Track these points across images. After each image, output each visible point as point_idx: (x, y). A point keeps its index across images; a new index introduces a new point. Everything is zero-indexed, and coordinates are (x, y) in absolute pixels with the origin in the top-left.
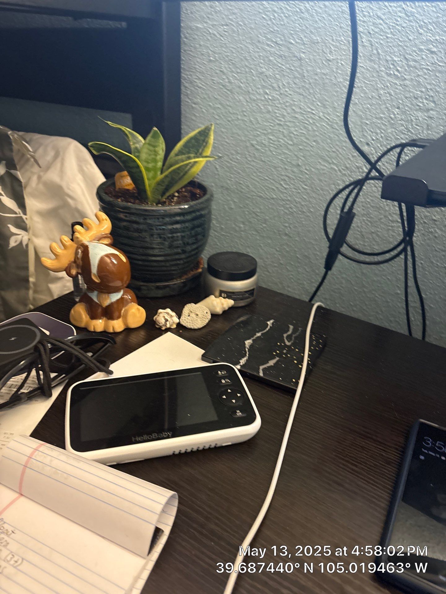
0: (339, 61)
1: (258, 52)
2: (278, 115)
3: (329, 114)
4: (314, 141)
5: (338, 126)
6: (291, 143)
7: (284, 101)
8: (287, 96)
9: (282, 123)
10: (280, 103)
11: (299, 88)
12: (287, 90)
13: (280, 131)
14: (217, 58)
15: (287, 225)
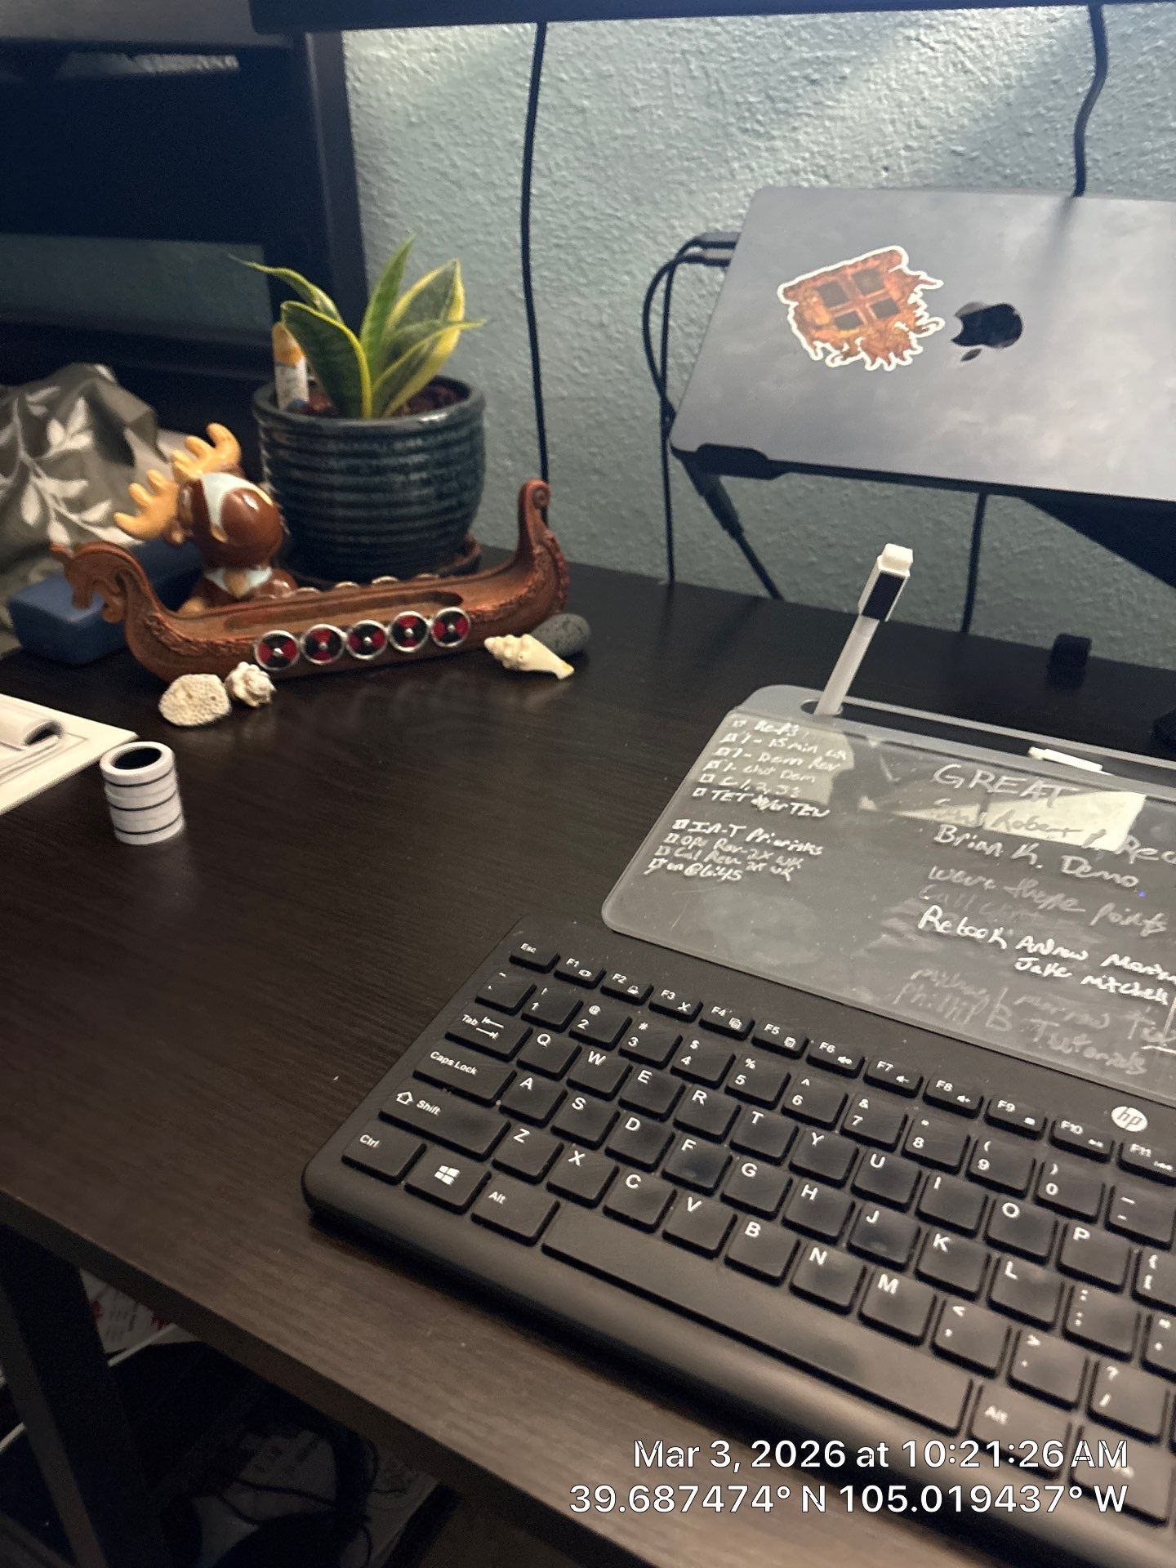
0: (654, 110)
1: (501, 101)
2: (553, 226)
3: (647, 217)
4: (629, 273)
5: (666, 237)
6: (582, 280)
7: (562, 196)
8: (565, 186)
9: (563, 242)
10: (555, 202)
11: (587, 168)
12: (564, 173)
13: (560, 259)
14: (424, 119)
15: (594, 450)
